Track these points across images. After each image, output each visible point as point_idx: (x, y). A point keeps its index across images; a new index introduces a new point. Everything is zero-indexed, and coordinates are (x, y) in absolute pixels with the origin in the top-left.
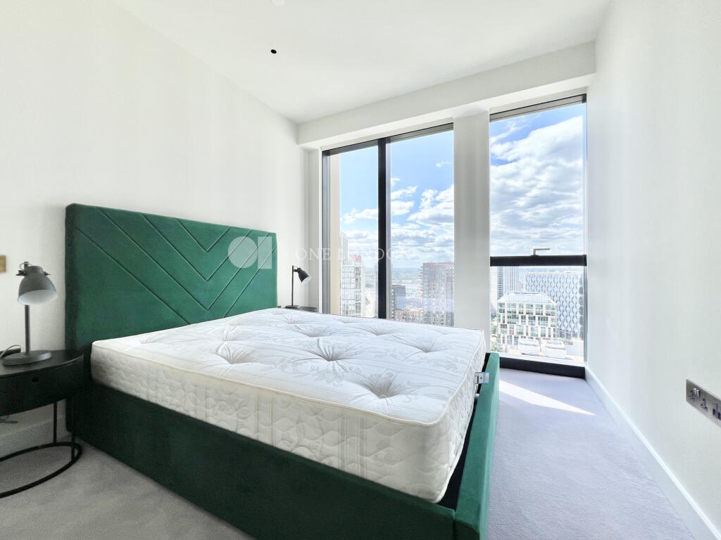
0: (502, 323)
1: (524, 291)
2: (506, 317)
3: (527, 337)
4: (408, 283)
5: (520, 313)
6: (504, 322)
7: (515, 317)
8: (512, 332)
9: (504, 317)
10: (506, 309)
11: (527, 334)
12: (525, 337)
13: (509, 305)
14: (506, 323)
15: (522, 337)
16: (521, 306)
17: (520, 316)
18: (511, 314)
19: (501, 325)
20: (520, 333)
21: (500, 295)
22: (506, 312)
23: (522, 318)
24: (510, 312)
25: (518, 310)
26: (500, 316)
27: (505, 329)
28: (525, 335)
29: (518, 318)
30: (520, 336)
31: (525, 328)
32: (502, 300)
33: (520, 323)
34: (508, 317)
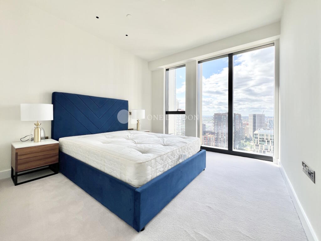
0: (256, 144)
1: (268, 128)
2: (259, 141)
3: (270, 151)
4: (206, 123)
5: (266, 139)
6: (257, 143)
7: (263, 141)
8: (262, 149)
9: (257, 141)
10: (259, 137)
11: (270, 150)
12: (269, 152)
13: (260, 135)
14: (258, 144)
15: (267, 152)
16: (267, 135)
17: (266, 141)
18: (261, 140)
19: (256, 145)
20: (266, 149)
21: (254, 129)
22: (258, 138)
23: (267, 142)
24: (261, 139)
25: (265, 138)
26: (255, 140)
27: (258, 147)
28: (269, 150)
29: (265, 142)
30: (266, 151)
31: (269, 147)
32: (256, 132)
33: (266, 144)
34: (260, 141)
